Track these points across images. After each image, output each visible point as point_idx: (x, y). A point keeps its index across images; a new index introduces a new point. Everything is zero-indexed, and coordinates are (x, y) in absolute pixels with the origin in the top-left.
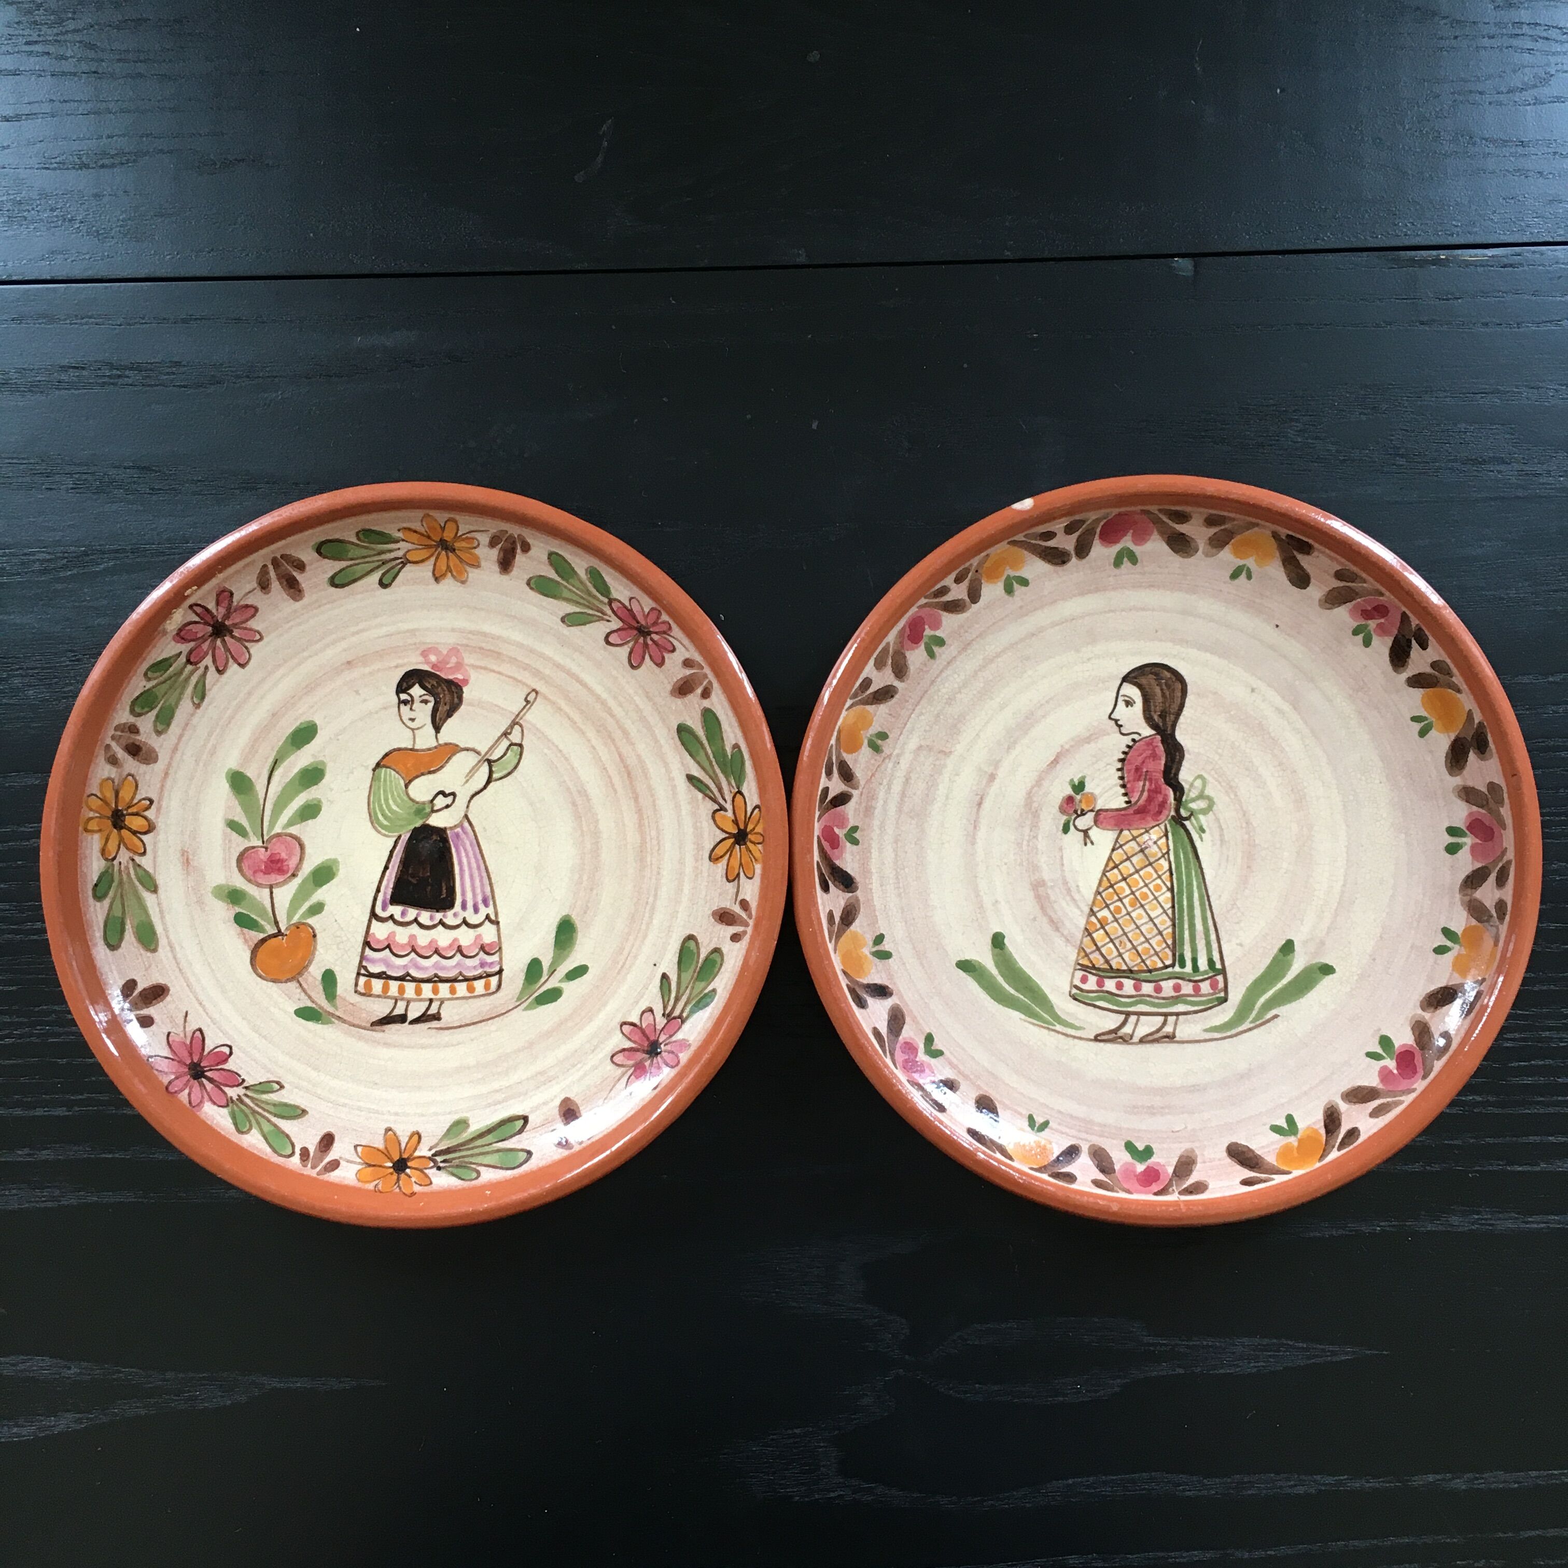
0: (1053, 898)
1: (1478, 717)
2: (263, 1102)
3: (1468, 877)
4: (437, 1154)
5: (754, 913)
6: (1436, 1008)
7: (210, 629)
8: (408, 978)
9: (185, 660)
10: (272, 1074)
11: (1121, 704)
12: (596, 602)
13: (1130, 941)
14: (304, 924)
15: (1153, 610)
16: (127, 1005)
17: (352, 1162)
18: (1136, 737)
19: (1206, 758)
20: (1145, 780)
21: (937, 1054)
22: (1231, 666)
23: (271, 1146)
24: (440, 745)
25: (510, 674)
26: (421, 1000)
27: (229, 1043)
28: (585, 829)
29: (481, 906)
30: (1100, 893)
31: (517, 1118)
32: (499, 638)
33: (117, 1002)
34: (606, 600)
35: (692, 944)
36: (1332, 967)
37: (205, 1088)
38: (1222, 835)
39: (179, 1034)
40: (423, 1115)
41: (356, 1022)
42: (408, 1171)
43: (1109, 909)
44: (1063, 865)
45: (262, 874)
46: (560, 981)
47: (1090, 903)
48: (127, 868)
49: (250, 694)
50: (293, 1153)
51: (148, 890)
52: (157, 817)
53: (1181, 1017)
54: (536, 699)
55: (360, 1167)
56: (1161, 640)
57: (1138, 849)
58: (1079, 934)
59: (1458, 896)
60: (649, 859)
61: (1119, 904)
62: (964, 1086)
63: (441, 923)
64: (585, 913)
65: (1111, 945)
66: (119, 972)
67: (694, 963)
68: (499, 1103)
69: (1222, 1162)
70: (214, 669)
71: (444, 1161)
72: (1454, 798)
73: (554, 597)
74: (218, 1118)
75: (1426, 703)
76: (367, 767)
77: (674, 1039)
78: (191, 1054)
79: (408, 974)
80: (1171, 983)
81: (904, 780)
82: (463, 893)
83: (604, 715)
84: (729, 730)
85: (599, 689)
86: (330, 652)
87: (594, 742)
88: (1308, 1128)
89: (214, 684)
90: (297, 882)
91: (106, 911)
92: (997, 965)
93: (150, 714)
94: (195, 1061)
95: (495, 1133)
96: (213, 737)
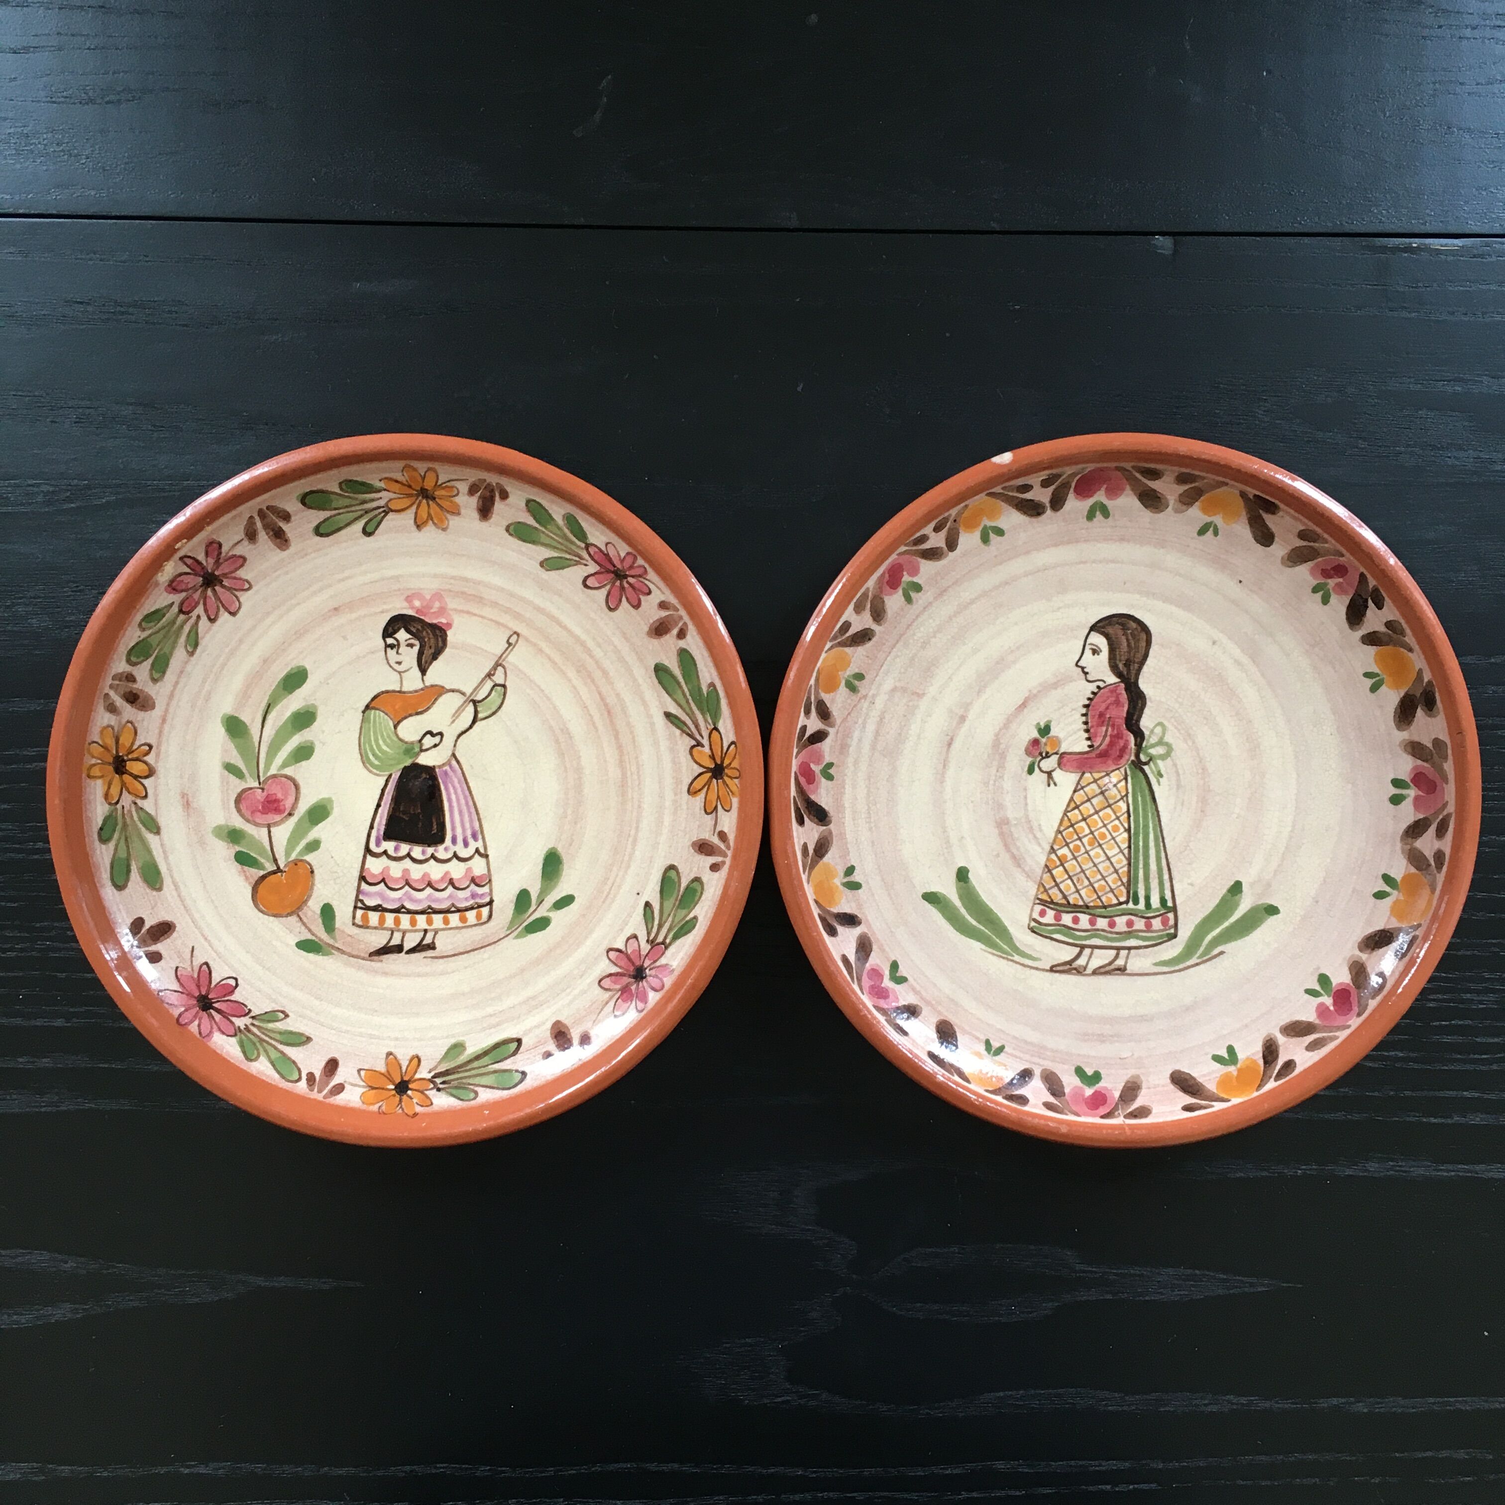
0: (1016, 835)
1: (1427, 677)
2: (269, 1030)
3: (1409, 827)
4: (436, 1076)
5: (732, 843)
6: (1373, 949)
7: (201, 579)
9: (177, 609)
10: (277, 1003)
11: (1088, 652)
12: (574, 548)
13: (1088, 879)
14: (301, 861)
15: (1122, 562)
16: (136, 943)
17: (355, 1085)
18: (1101, 684)
19: (1166, 707)
20: (1108, 726)
21: (901, 980)
22: (1195, 619)
23: (278, 1072)
25: (491, 617)
26: (416, 931)
27: (234, 976)
28: (568, 765)
29: (471, 841)
30: (1061, 832)
31: (511, 1041)
32: (480, 583)
33: (127, 940)
34: (582, 545)
35: (673, 874)
36: (1277, 908)
37: (213, 1019)
38: (1178, 780)
39: (188, 969)
40: (421, 1040)
41: (355, 953)
42: (409, 1092)
43: (1069, 847)
44: (1026, 804)
45: (259, 814)
46: (549, 910)
47: (1051, 841)
48: (130, 811)
49: (241, 641)
50: (299, 1079)
51: (151, 832)
52: (157, 762)
53: (1132, 951)
54: (517, 641)
55: (364, 1090)
56: (1128, 592)
57: (1099, 791)
58: (1039, 870)
59: (1399, 845)
60: (630, 794)
61: (1078, 843)
62: (925, 1011)
63: (433, 856)
64: (570, 846)
65: (1069, 881)
66: (127, 913)
67: (676, 891)
68: (493, 1027)
69: (1165, 1088)
70: (206, 618)
71: (443, 1083)
72: (1401, 752)
73: (534, 542)
74: (228, 1047)
75: (1379, 659)
77: (658, 964)
78: (198, 987)
79: (403, 907)
80: (1125, 918)
81: (878, 719)
82: (453, 829)
83: (585, 656)
84: (704, 669)
85: (577, 631)
86: (317, 599)
87: (575, 682)
88: (1248, 1058)
89: (207, 632)
90: (293, 821)
91: (112, 853)
92: (961, 898)
93: (145, 663)
94: (203, 993)
95: (490, 1055)
96: (207, 683)
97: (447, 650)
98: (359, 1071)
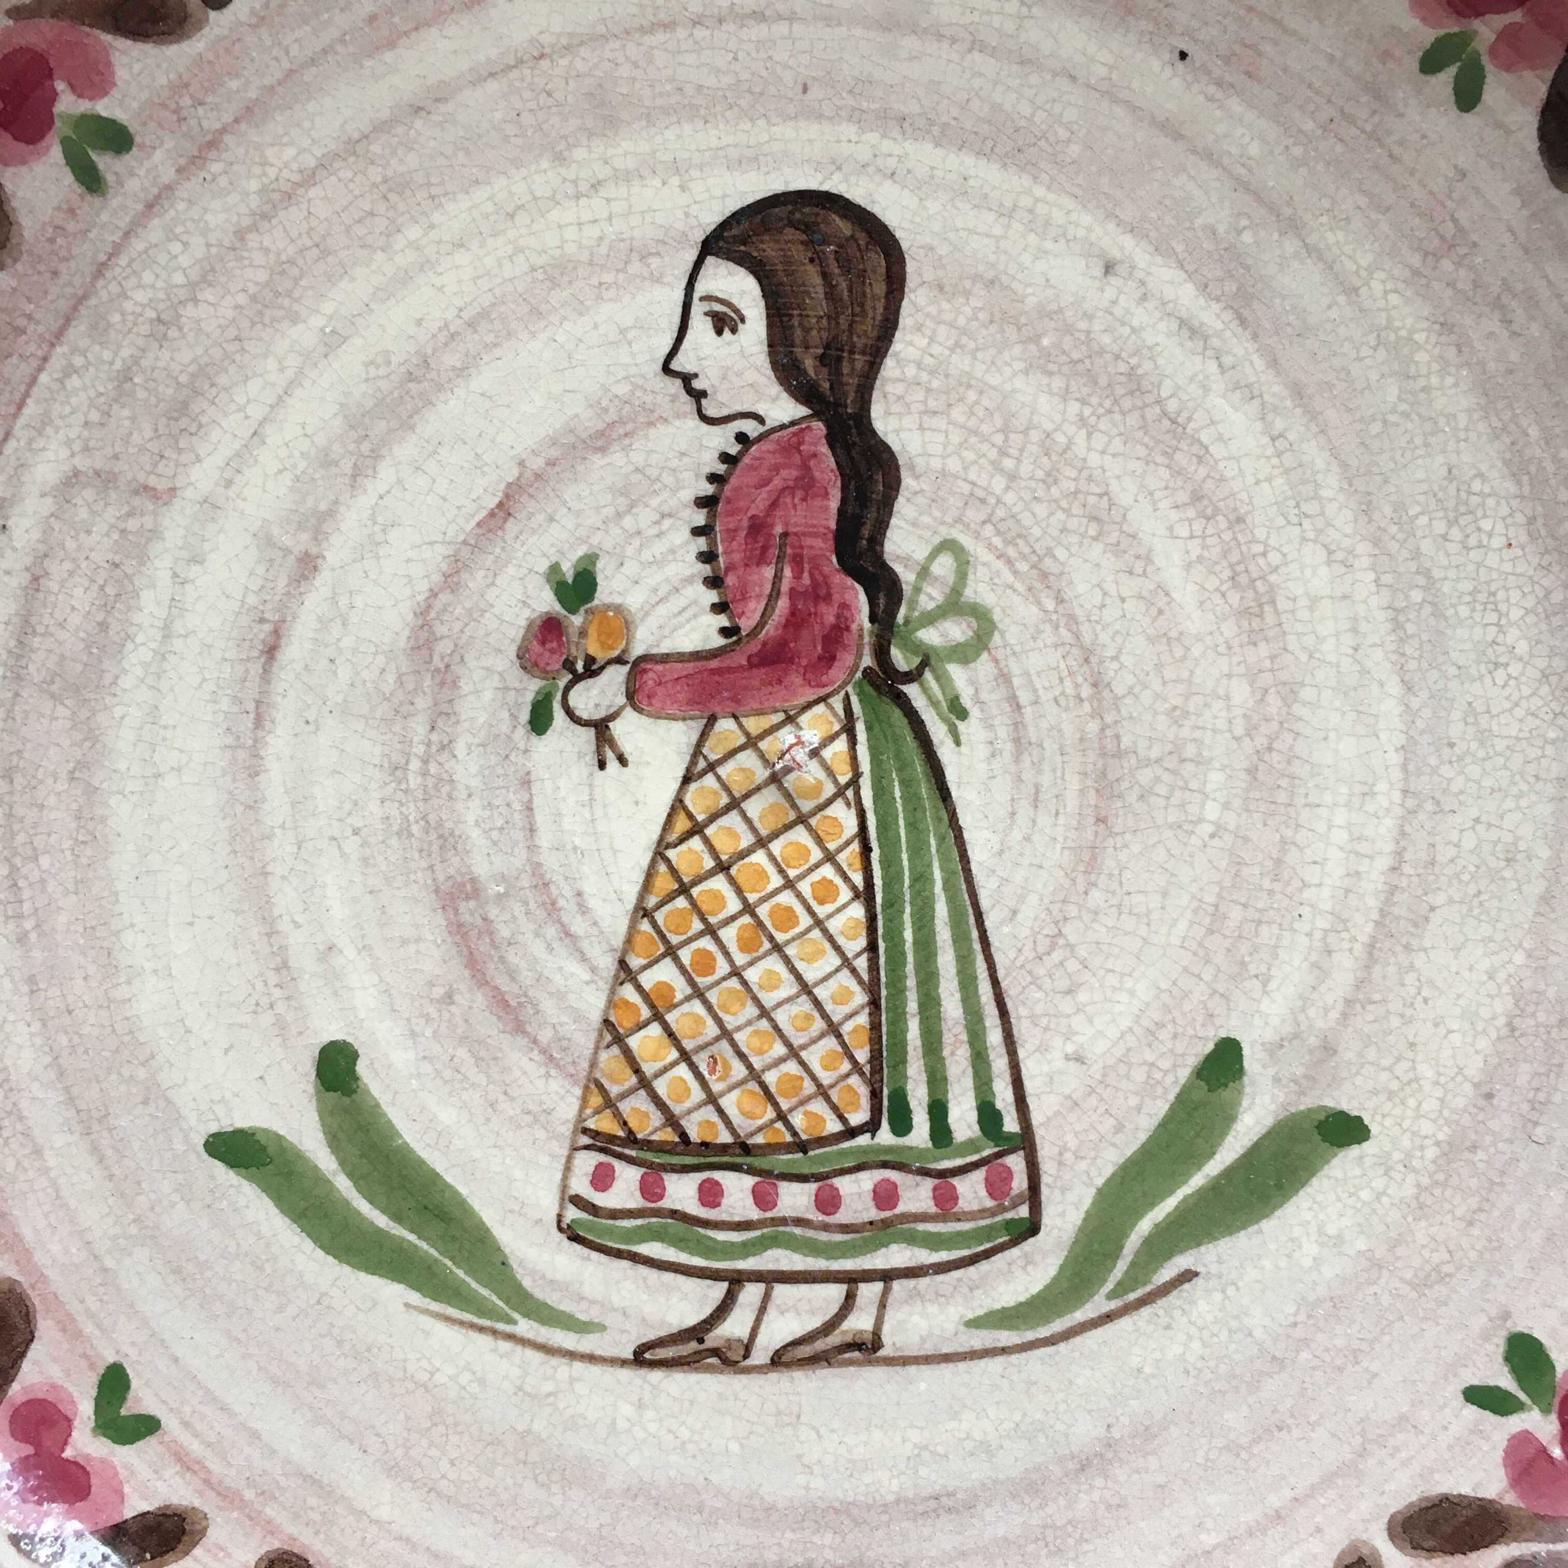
0: (504, 932)
11: (700, 326)
13: (742, 1056)
18: (750, 428)
19: (966, 488)
20: (780, 559)
22: (1040, 191)
36: (1359, 1119)
38: (1017, 725)
43: (677, 960)
44: (532, 830)
47: (618, 941)
53: (896, 1285)
56: (819, 117)
57: (762, 774)
58: (584, 1039)
61: (706, 943)
62: (220, 1528)
65: (683, 1070)
80: (867, 1180)
81: (26, 579)
92: (334, 1141)
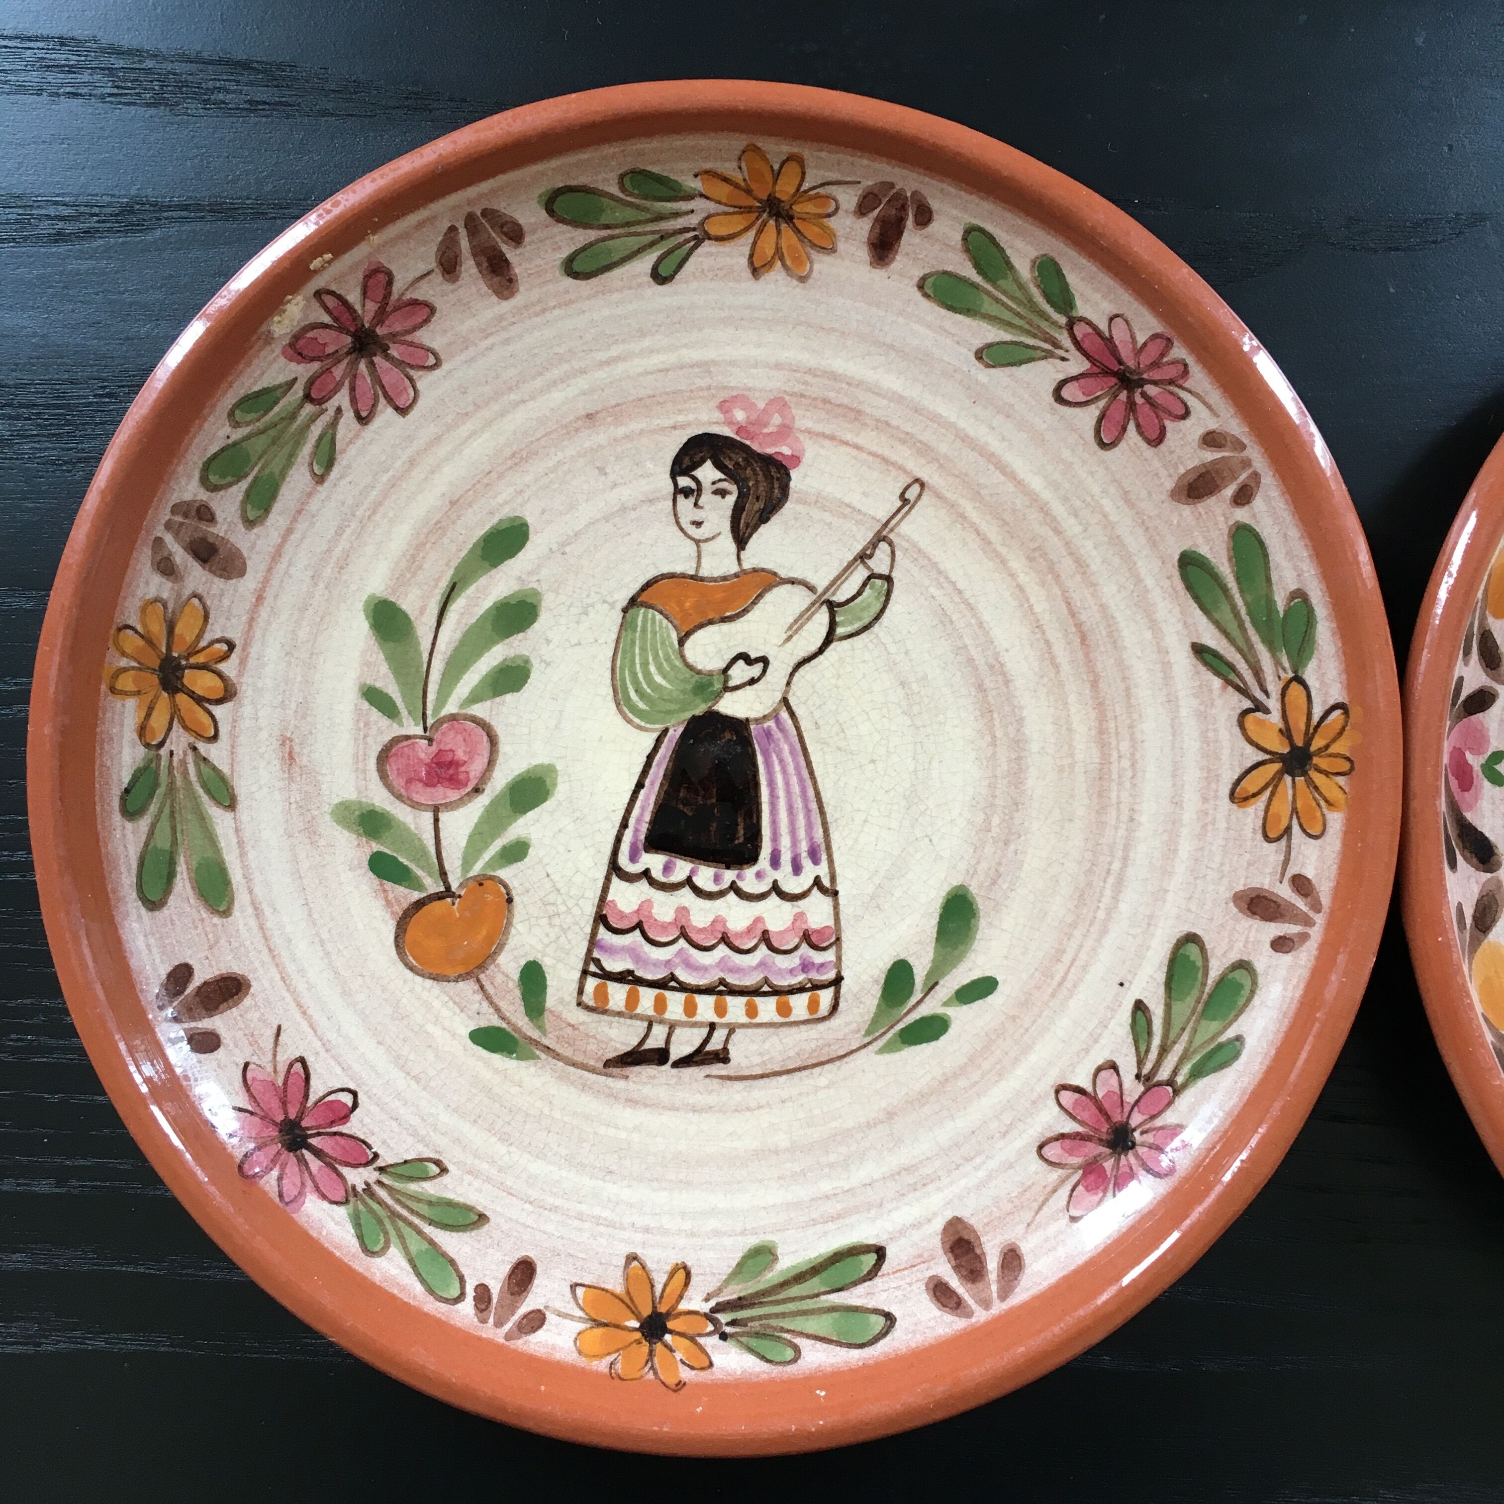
2: (411, 1197)
4: (720, 1308)
5: (1324, 901)
7: (349, 340)
8: (673, 984)
9: (301, 394)
10: (427, 1145)
12: (1044, 325)
14: (492, 878)
17: (566, 1316)
23: (423, 1281)
24: (744, 572)
25: (874, 449)
26: (695, 1025)
27: (352, 1086)
28: (999, 734)
29: (806, 863)
31: (865, 1249)
32: (859, 384)
34: (1063, 320)
35: (1192, 950)
37: (308, 1168)
39: (266, 1068)
40: (693, 1235)
41: (579, 1058)
42: (668, 1337)
45: (420, 785)
46: (946, 1004)
48: (183, 762)
49: (412, 463)
50: (461, 1297)
51: (219, 803)
52: (240, 674)
54: (920, 496)
55: (581, 1326)
60: (1114, 795)
63: (734, 888)
64: (994, 883)
66: (163, 953)
67: (1198, 984)
68: (833, 1219)
70: (351, 414)
71: (733, 1323)
73: (968, 311)
74: (331, 1226)
76: (612, 605)
77: (1158, 1122)
78: (284, 1103)
79: (673, 977)
82: (775, 838)
83: (1045, 531)
84: (1286, 564)
85: (1036, 483)
86: (557, 396)
87: (1023, 578)
89: (351, 442)
90: (482, 801)
91: (143, 838)
93: (234, 488)
94: (292, 1116)
95: (824, 1275)
96: (344, 537)
97: (789, 507)
98: (574, 1287)
